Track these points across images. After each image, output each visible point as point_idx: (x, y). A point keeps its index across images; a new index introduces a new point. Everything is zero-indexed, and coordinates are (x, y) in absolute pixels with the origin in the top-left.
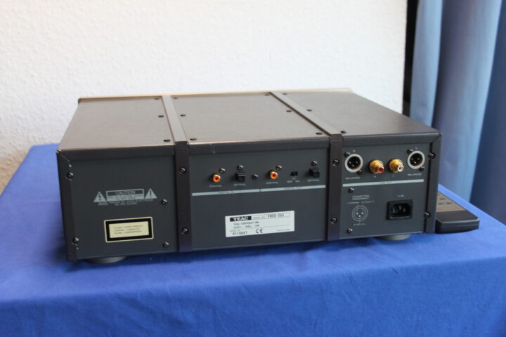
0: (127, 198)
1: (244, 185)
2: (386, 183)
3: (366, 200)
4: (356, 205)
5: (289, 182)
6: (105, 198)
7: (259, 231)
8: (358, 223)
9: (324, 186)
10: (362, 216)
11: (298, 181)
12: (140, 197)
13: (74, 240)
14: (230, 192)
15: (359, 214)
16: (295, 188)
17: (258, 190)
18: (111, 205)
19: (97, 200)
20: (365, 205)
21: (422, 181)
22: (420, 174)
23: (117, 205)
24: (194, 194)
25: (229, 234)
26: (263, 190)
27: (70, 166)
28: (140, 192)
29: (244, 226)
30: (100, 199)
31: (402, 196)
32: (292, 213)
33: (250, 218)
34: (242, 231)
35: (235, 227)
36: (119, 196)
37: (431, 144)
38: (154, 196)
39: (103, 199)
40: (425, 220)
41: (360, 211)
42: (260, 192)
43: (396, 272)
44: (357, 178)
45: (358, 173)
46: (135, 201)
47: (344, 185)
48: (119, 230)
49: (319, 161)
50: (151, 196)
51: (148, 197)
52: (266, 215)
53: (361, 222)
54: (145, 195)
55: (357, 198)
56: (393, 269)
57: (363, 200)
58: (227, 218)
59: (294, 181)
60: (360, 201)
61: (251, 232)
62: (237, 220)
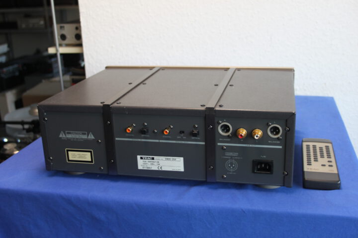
0: (77, 136)
1: (148, 136)
2: (251, 146)
3: (236, 156)
4: (228, 159)
5: (178, 137)
6: (65, 135)
7: (160, 168)
8: (230, 172)
9: (203, 143)
10: (233, 167)
11: (185, 138)
12: (85, 137)
13: (49, 158)
14: (139, 140)
15: (230, 166)
16: (183, 142)
17: (157, 141)
18: (69, 140)
19: (61, 136)
20: (235, 160)
21: (281, 147)
22: (278, 142)
23: (72, 140)
24: (117, 139)
25: (140, 167)
26: (161, 141)
27: (45, 114)
28: (84, 134)
29: (150, 163)
30: (62, 135)
31: (265, 157)
32: (182, 159)
33: (153, 159)
34: (148, 166)
35: (144, 163)
36: (73, 135)
37: (287, 121)
38: (93, 137)
39: (64, 136)
40: (284, 177)
41: (232, 164)
42: (159, 142)
43: (244, 212)
44: (228, 140)
45: (228, 136)
46: (82, 139)
47: (219, 144)
48: (74, 156)
49: (198, 125)
50: (91, 137)
51: (89, 137)
52: (164, 158)
53: (233, 172)
54: (88, 135)
55: (228, 154)
56: (242, 210)
57: (234, 156)
58: (139, 157)
59: (182, 137)
60: (232, 157)
61: (155, 168)
62: (145, 159)
